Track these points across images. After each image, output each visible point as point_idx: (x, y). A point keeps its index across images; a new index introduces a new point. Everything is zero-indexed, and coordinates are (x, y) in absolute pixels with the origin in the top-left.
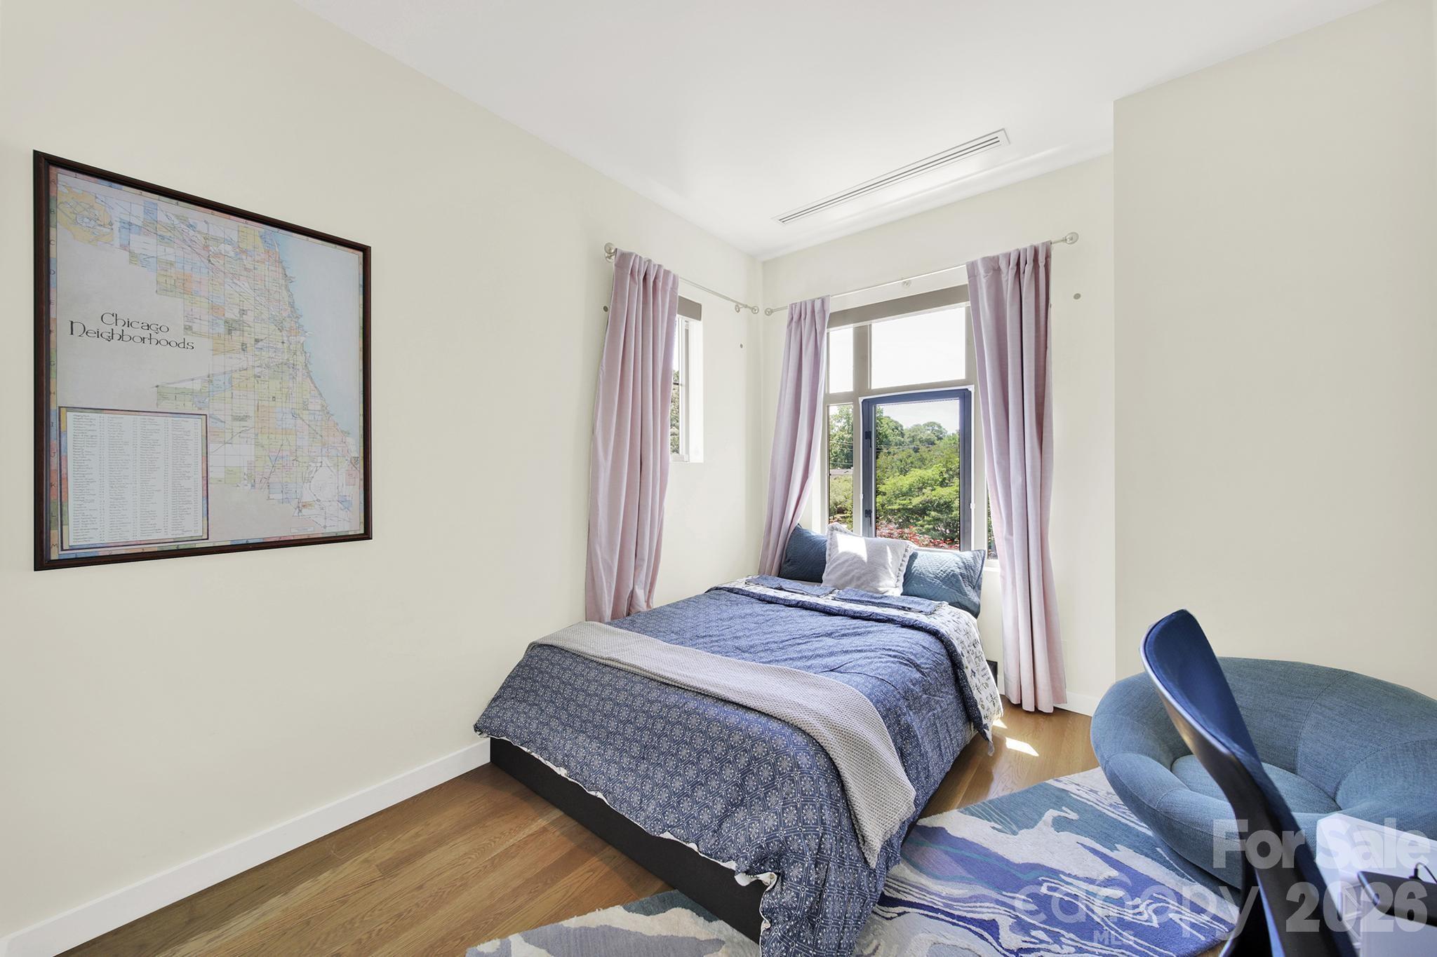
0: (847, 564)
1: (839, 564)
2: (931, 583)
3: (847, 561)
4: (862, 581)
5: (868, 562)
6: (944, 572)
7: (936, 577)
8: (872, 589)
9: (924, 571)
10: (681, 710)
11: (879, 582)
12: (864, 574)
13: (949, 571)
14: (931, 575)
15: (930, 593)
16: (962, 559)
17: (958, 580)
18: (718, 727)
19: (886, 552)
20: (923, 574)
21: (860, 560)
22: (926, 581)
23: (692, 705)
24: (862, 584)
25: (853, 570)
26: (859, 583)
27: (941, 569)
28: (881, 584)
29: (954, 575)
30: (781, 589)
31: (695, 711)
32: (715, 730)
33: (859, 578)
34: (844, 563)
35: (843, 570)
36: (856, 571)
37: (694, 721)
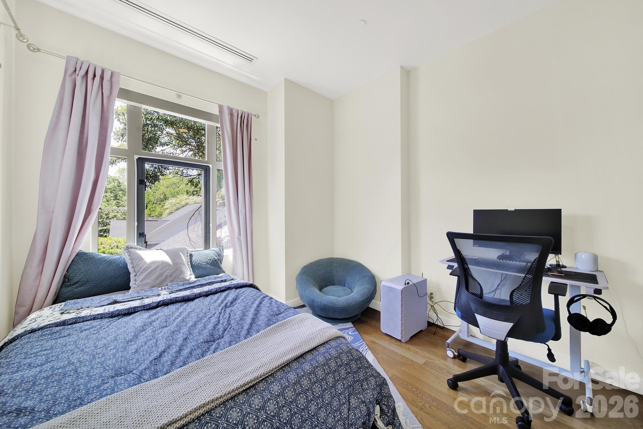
0: (159, 269)
1: (152, 271)
2: (205, 267)
3: (158, 267)
4: (173, 277)
5: (173, 264)
6: (210, 260)
7: (207, 264)
8: (182, 280)
9: (200, 262)
10: (290, 386)
11: (184, 274)
12: (173, 272)
13: (212, 259)
14: (204, 263)
15: (205, 272)
16: (215, 251)
17: (217, 263)
18: (320, 369)
19: (181, 256)
20: (200, 264)
21: (167, 264)
22: (202, 267)
23: (292, 377)
24: (174, 279)
25: (165, 272)
26: (172, 279)
27: (208, 258)
28: (186, 275)
29: (215, 260)
30: (115, 302)
31: (300, 378)
32: (320, 373)
33: (171, 276)
34: (155, 269)
35: (157, 273)
36: (167, 272)
37: (305, 382)
